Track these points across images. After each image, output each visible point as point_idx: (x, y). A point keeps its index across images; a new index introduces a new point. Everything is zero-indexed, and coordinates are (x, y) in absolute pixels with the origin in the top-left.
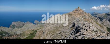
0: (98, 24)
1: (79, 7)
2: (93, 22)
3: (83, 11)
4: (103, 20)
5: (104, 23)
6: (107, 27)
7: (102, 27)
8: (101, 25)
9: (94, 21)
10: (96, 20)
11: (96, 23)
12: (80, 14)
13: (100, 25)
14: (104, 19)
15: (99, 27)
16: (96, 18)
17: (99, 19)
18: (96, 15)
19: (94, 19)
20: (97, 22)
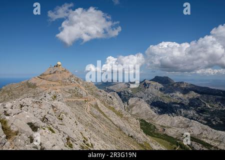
0: (113, 109)
1: (59, 63)
2: (99, 106)
3: (70, 74)
4: (130, 101)
5: (134, 108)
6: (142, 120)
7: (127, 119)
8: (124, 112)
9: (103, 102)
10: (109, 99)
11: (109, 108)
12: (64, 83)
13: (119, 114)
14: (133, 97)
15: (119, 118)
16: (109, 95)
17: (118, 97)
18: (111, 87)
19: (102, 98)
20: (112, 106)
